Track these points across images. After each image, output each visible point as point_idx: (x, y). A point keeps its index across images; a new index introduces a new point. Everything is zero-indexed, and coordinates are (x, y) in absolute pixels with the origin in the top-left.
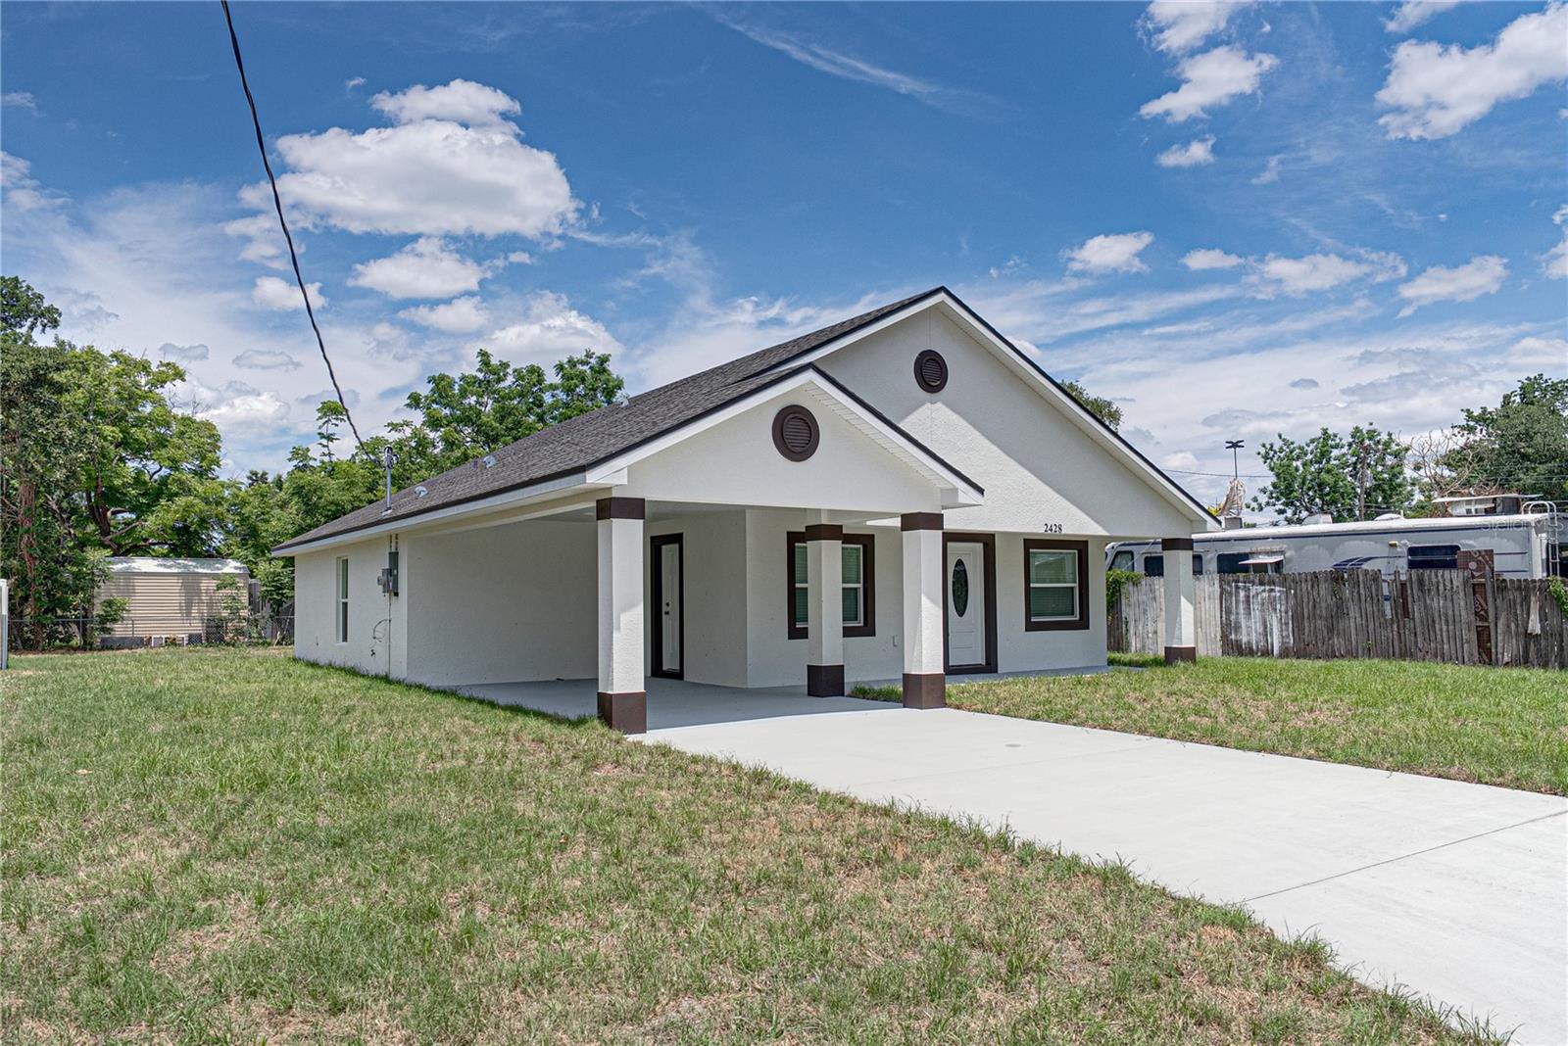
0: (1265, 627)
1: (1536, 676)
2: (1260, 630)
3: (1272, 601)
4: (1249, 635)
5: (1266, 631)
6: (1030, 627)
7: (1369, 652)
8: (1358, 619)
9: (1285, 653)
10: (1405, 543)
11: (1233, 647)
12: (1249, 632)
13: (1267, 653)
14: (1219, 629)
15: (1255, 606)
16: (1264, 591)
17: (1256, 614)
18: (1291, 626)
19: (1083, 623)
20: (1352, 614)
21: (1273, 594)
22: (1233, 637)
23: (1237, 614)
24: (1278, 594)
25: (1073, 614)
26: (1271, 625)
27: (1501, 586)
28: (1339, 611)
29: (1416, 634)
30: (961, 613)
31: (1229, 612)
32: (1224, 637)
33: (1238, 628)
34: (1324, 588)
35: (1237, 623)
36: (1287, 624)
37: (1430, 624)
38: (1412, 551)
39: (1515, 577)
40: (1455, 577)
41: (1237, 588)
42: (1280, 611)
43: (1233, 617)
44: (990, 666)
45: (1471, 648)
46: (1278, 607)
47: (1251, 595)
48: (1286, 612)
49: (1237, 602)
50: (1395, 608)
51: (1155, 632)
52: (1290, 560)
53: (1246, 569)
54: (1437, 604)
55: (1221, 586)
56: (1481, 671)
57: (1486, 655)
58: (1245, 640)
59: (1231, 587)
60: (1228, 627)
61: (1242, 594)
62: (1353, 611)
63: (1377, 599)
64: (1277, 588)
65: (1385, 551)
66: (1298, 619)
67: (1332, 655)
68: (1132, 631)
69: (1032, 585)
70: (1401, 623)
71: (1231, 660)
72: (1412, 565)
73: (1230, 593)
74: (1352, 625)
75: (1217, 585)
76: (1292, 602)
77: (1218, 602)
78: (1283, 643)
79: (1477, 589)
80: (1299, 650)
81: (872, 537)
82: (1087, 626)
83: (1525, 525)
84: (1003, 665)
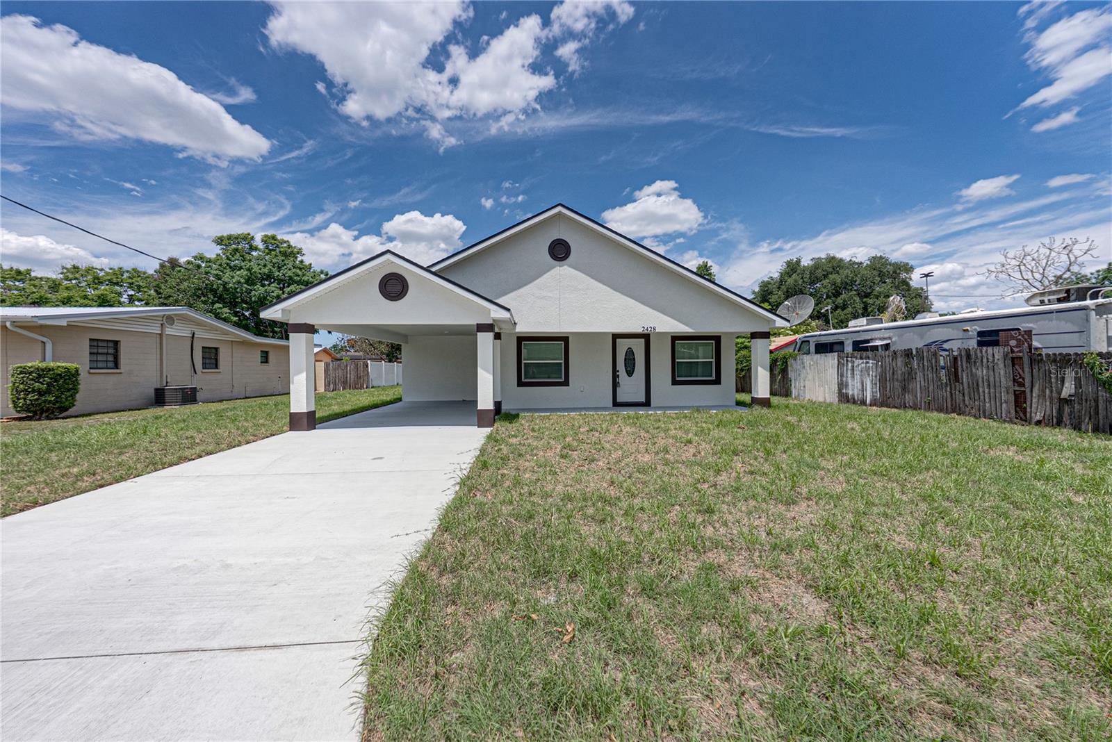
0: (863, 386)
1: (1060, 436)
2: (860, 387)
3: (868, 369)
4: (853, 390)
5: (863, 389)
6: (675, 382)
7: (929, 407)
8: (923, 382)
9: (871, 405)
10: (976, 328)
11: (844, 398)
12: (853, 389)
13: (863, 403)
14: (837, 386)
15: (857, 372)
16: (863, 363)
17: (858, 377)
18: (878, 385)
19: (717, 381)
20: (918, 379)
21: (868, 365)
22: (844, 391)
23: (847, 377)
24: (871, 365)
25: (711, 376)
26: (866, 384)
27: (1036, 358)
28: (910, 376)
29: (963, 394)
30: (630, 373)
31: (842, 376)
32: (840, 390)
33: (847, 386)
34: (900, 361)
35: (847, 382)
36: (876, 384)
37: (975, 387)
38: (980, 334)
39: (1051, 352)
40: (997, 353)
41: (847, 361)
42: (872, 376)
43: (844, 379)
44: (647, 403)
45: (1008, 407)
46: (871, 373)
47: (855, 365)
48: (876, 376)
49: (847, 370)
50: (948, 375)
51: (804, 387)
52: (895, 343)
54: (981, 372)
55: (838, 361)
56: (1018, 428)
57: (1021, 413)
58: (850, 393)
59: (843, 360)
60: (842, 385)
61: (850, 365)
62: (919, 377)
63: (936, 369)
64: (871, 361)
65: (961, 335)
66: (883, 381)
67: (904, 406)
68: (793, 385)
69: (677, 360)
70: (953, 386)
71: (843, 406)
72: (980, 344)
73: (843, 364)
74: (918, 386)
75: (836, 359)
76: (879, 370)
77: (836, 369)
78: (873, 396)
79: (1015, 361)
80: (883, 402)
81: (568, 337)
82: (720, 383)
83: (1085, 308)
84: (653, 403)
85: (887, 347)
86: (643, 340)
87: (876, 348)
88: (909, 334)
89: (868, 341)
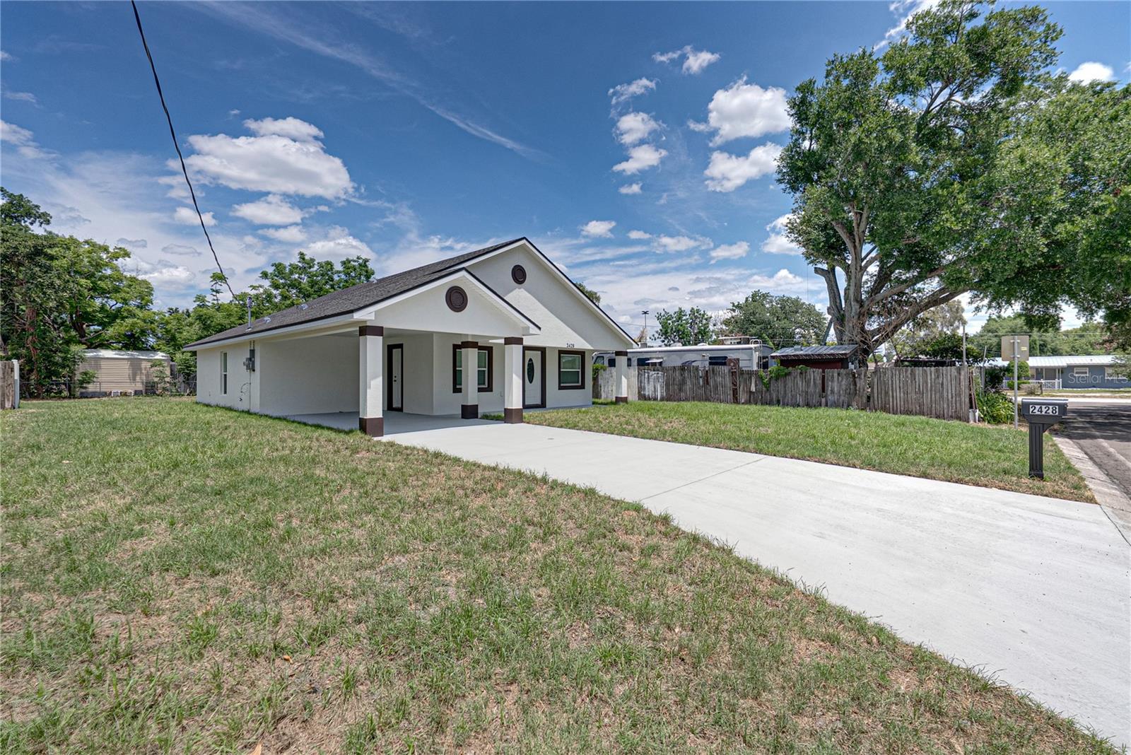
1: (753, 408)
2: (653, 390)
3: (658, 378)
5: (655, 390)
6: (560, 388)
7: (694, 399)
8: (690, 386)
9: (662, 399)
10: (708, 355)
11: (642, 397)
12: (649, 391)
13: (655, 399)
14: (637, 389)
15: (651, 380)
16: (655, 374)
17: (652, 383)
18: (665, 388)
19: (582, 387)
21: (658, 375)
22: (642, 392)
23: (644, 383)
24: (660, 375)
25: (578, 382)
26: (657, 388)
27: (742, 373)
28: (683, 382)
29: (711, 392)
30: (531, 381)
31: (641, 382)
32: (639, 392)
33: (645, 389)
34: (678, 373)
35: (644, 386)
36: (663, 387)
37: (716, 388)
38: (710, 358)
39: (747, 369)
40: (725, 369)
41: (645, 372)
42: (661, 382)
43: (642, 384)
44: (543, 405)
45: (730, 397)
46: (660, 380)
47: (650, 375)
48: (663, 383)
49: (644, 378)
50: (703, 381)
51: (612, 391)
52: (665, 361)
53: (648, 364)
54: (719, 379)
56: (733, 406)
57: (736, 400)
58: (647, 394)
59: (642, 372)
60: (641, 388)
61: (646, 375)
62: (689, 383)
63: (697, 377)
64: (660, 373)
65: (700, 358)
66: (667, 385)
67: (679, 400)
68: (602, 390)
69: (561, 370)
70: (706, 387)
71: (641, 402)
72: (710, 364)
73: (642, 375)
75: (637, 371)
76: (665, 378)
77: (637, 378)
78: (661, 395)
79: (733, 374)
80: (668, 398)
81: (492, 347)
82: (584, 388)
83: (751, 349)
84: (548, 404)
85: (661, 363)
86: (540, 352)
87: (654, 364)
88: (674, 356)
89: (648, 359)
